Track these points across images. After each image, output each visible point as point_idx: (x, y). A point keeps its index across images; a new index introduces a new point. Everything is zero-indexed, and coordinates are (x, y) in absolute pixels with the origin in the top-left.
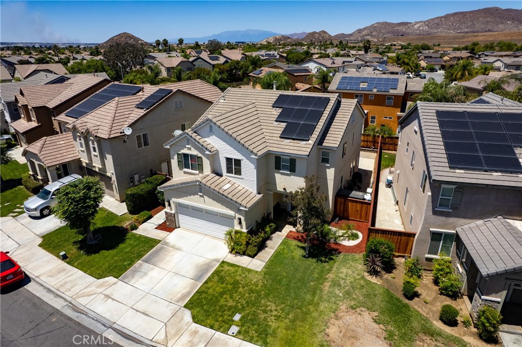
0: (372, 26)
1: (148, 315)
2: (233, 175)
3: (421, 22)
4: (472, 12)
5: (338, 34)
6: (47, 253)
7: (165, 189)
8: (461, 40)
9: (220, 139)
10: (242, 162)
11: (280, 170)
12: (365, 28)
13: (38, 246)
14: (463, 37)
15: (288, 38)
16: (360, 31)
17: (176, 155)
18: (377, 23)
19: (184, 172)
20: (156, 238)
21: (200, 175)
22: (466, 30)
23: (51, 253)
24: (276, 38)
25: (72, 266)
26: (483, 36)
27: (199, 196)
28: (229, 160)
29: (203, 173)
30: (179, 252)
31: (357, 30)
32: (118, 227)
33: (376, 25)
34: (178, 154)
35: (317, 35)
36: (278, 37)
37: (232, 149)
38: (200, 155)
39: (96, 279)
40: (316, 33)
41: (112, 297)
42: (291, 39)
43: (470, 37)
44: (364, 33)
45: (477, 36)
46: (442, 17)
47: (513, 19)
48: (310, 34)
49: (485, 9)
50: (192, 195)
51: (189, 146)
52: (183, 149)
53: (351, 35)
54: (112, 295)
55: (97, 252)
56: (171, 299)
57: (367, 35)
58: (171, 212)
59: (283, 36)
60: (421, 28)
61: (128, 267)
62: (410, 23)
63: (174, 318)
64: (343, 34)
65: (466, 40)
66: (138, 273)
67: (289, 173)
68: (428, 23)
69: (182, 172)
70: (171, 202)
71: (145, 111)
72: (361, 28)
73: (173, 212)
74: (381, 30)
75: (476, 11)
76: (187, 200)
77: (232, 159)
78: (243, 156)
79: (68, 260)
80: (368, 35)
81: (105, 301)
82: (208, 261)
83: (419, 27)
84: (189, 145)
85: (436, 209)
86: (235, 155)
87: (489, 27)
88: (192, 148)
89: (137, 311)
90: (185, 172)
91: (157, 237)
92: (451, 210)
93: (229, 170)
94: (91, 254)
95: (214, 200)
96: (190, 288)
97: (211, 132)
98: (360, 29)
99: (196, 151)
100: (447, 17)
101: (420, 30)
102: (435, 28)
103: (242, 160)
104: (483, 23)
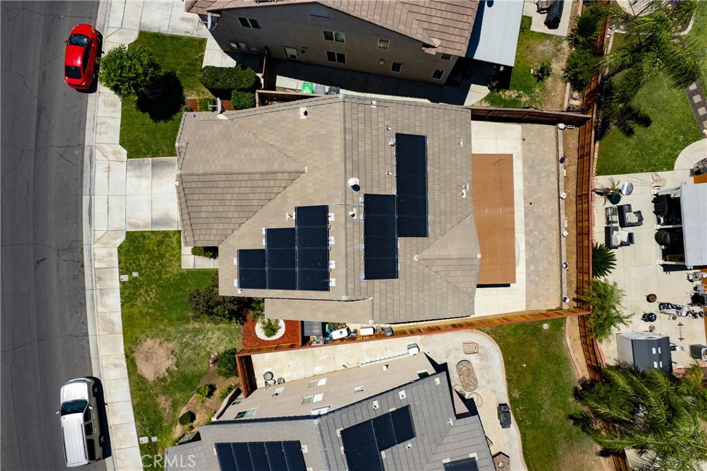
1: (108, 212)
39: (119, 143)
54: (112, 171)
55: (144, 111)
56: (129, 218)
61: (141, 155)
63: (114, 232)
66: (139, 170)
81: (105, 172)
94: (139, 109)
96: (144, 224)
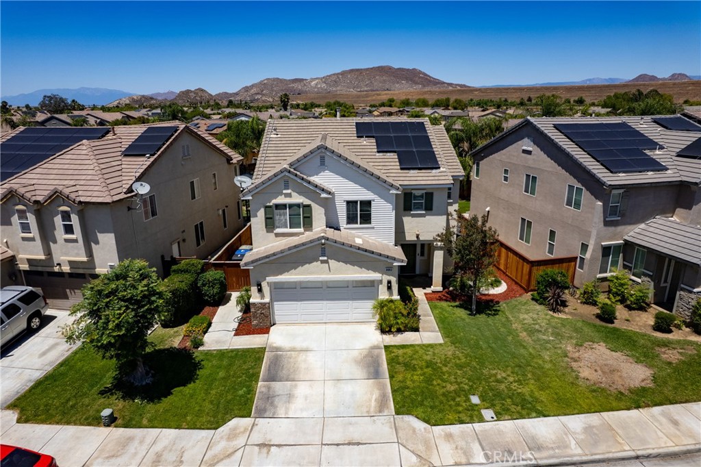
0: (261, 83)
1: (358, 444)
2: (358, 226)
3: (317, 78)
4: (367, 69)
5: (220, 94)
6: (58, 427)
7: (255, 264)
8: (365, 99)
9: (337, 174)
10: (372, 203)
11: (411, 210)
12: (252, 85)
13: (17, 422)
14: (367, 96)
15: (152, 98)
16: (246, 89)
17: (262, 210)
18: (267, 79)
19: (275, 234)
20: (252, 347)
21: (307, 233)
22: (366, 89)
23: (68, 423)
24: (133, 99)
25: (140, 427)
26: (386, 94)
27: (319, 262)
28: (351, 204)
29: (311, 230)
30: (309, 354)
31: (243, 88)
32: (167, 350)
33: (266, 81)
34: (266, 207)
35: (192, 94)
36: (135, 98)
37: (358, 187)
38: (307, 202)
39: (213, 431)
40: (191, 91)
41: (272, 443)
42: (156, 100)
43: (374, 95)
44: (253, 91)
45: (379, 95)
46: (338, 74)
47: (406, 79)
48: (183, 92)
49: (379, 67)
50: (306, 263)
51: (289, 191)
52: (276, 198)
53: (237, 94)
54: (270, 441)
55: (167, 393)
56: (368, 412)
57: (256, 94)
58: (263, 301)
59: (143, 96)
60: (319, 86)
61: (249, 396)
62: (307, 80)
63: (400, 431)
64: (226, 93)
65: (369, 99)
66: (277, 399)
67: (424, 212)
68: (325, 80)
69: (272, 235)
70: (264, 285)
71: (149, 158)
72: (248, 85)
73: (267, 300)
74: (272, 87)
75: (372, 69)
76: (296, 275)
77: (356, 202)
78: (375, 193)
79: (119, 422)
80: (258, 94)
81: (268, 453)
82: (365, 352)
83: (316, 85)
84: (288, 189)
85: (607, 219)
86: (362, 194)
87: (387, 87)
88: (294, 194)
89: (338, 445)
90: (277, 235)
91: (250, 345)
92: (619, 218)
93: (351, 219)
94: (160, 399)
95: (346, 262)
96: (378, 389)
97: (323, 164)
98: (247, 87)
99: (301, 197)
100: (343, 73)
101: (318, 88)
102: (334, 86)
103: (374, 200)
104: (381, 82)
